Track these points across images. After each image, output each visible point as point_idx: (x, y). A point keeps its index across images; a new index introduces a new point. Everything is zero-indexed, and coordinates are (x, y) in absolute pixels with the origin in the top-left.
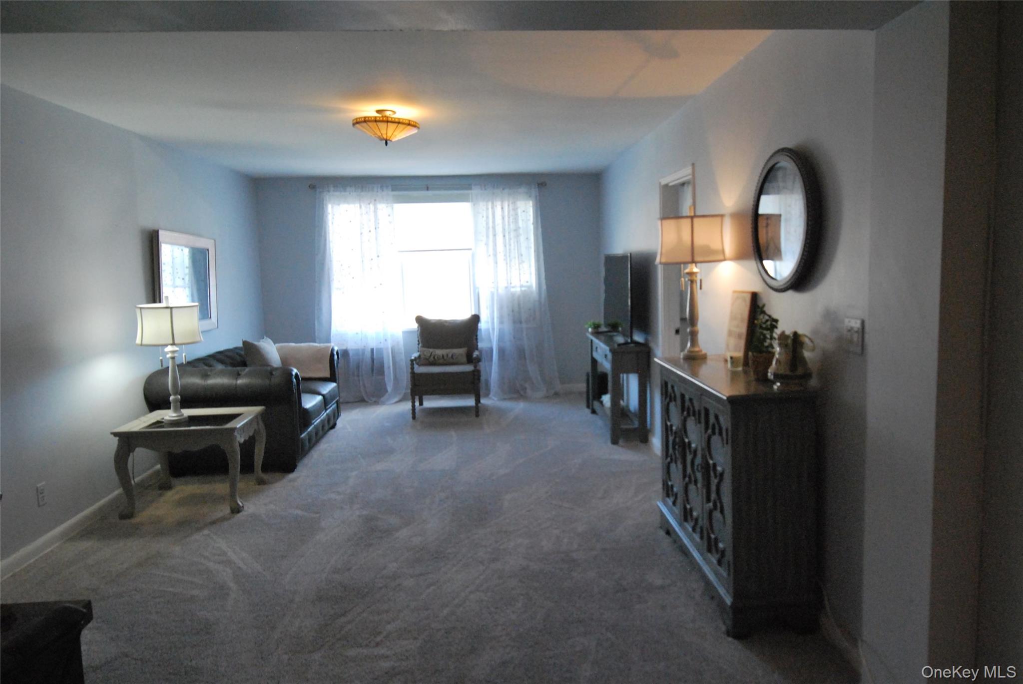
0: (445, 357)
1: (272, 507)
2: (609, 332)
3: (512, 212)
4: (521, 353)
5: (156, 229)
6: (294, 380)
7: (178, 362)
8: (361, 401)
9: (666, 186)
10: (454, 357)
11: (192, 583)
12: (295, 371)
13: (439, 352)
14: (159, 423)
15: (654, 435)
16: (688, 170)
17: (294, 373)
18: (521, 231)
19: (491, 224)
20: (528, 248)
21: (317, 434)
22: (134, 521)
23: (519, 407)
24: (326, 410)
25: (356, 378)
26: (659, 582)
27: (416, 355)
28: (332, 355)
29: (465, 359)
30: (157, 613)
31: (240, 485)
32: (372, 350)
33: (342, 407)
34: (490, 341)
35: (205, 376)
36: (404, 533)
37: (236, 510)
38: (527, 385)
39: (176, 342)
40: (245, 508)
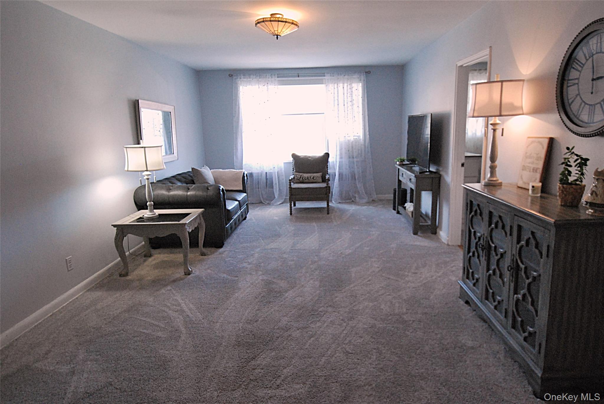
0: (309, 178)
1: (209, 271)
2: (410, 164)
3: (349, 90)
4: (353, 177)
5: (137, 99)
6: (222, 193)
7: (150, 181)
8: (260, 203)
9: (462, 66)
10: (315, 178)
11: (158, 326)
12: (222, 187)
13: (306, 175)
14: (141, 219)
15: (441, 230)
16: (487, 51)
17: (221, 189)
18: (354, 102)
19: (336, 98)
20: (358, 112)
21: (235, 224)
22: (129, 278)
23: (351, 208)
24: (241, 210)
25: (257, 190)
26: (470, 343)
27: (292, 177)
28: (244, 177)
29: (321, 180)
30: (134, 349)
31: (190, 256)
32: (266, 173)
33: (250, 207)
34: (335, 169)
35: (169, 190)
36: (290, 294)
37: (188, 273)
38: (357, 196)
39: (148, 169)
40: (193, 272)
